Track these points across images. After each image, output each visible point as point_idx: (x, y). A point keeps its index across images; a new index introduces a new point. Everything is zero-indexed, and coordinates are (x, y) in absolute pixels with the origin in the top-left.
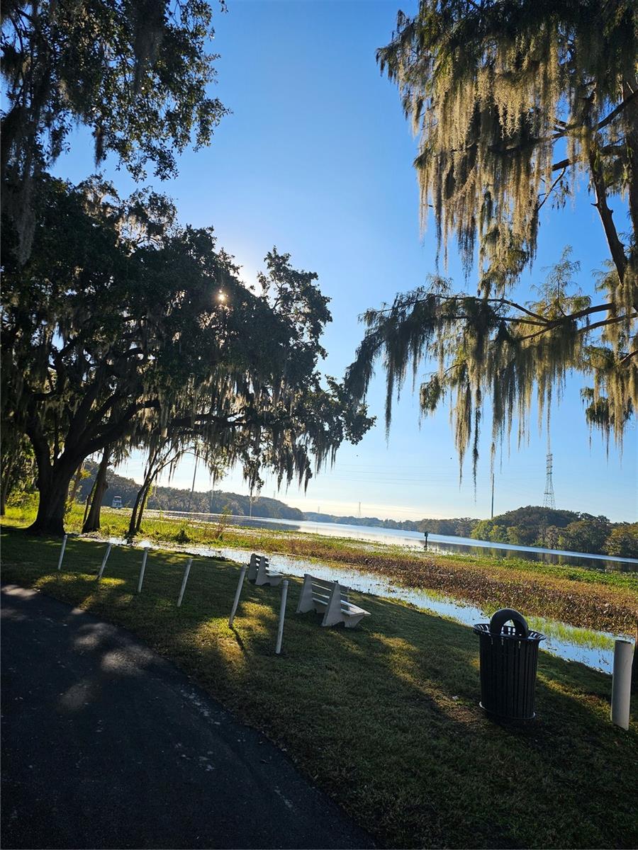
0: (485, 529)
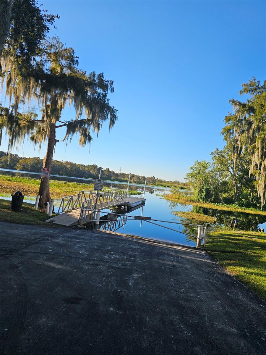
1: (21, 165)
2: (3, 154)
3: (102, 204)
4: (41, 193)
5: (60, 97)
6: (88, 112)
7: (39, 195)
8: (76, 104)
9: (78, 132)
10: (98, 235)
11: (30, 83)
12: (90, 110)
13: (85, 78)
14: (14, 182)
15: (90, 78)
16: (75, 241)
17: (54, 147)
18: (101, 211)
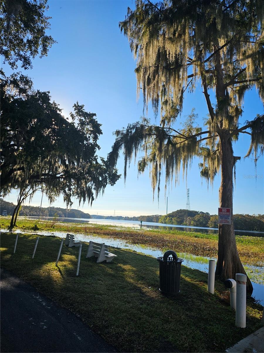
0: (164, 219)
1: (212, 222)
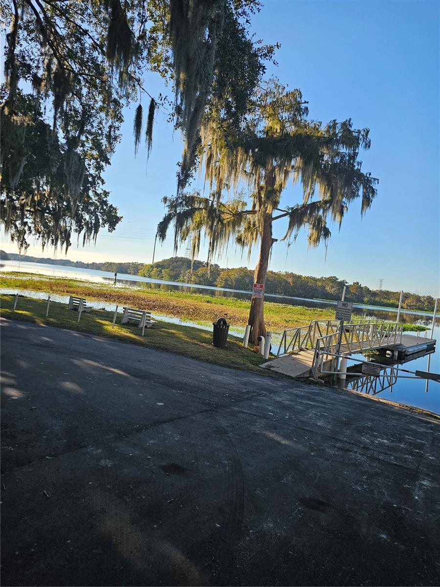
0: (148, 270)
1: (222, 280)
2: (200, 265)
3: (350, 345)
4: (251, 322)
5: (280, 170)
6: (325, 188)
7: (249, 324)
8: (304, 178)
9: (307, 224)
10: (346, 397)
11: (237, 156)
12: (328, 185)
13: (320, 133)
14: (215, 305)
15: (328, 131)
16: (308, 404)
17: (270, 251)
18: (349, 356)
